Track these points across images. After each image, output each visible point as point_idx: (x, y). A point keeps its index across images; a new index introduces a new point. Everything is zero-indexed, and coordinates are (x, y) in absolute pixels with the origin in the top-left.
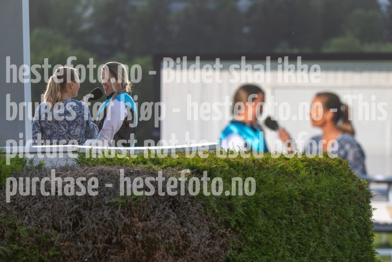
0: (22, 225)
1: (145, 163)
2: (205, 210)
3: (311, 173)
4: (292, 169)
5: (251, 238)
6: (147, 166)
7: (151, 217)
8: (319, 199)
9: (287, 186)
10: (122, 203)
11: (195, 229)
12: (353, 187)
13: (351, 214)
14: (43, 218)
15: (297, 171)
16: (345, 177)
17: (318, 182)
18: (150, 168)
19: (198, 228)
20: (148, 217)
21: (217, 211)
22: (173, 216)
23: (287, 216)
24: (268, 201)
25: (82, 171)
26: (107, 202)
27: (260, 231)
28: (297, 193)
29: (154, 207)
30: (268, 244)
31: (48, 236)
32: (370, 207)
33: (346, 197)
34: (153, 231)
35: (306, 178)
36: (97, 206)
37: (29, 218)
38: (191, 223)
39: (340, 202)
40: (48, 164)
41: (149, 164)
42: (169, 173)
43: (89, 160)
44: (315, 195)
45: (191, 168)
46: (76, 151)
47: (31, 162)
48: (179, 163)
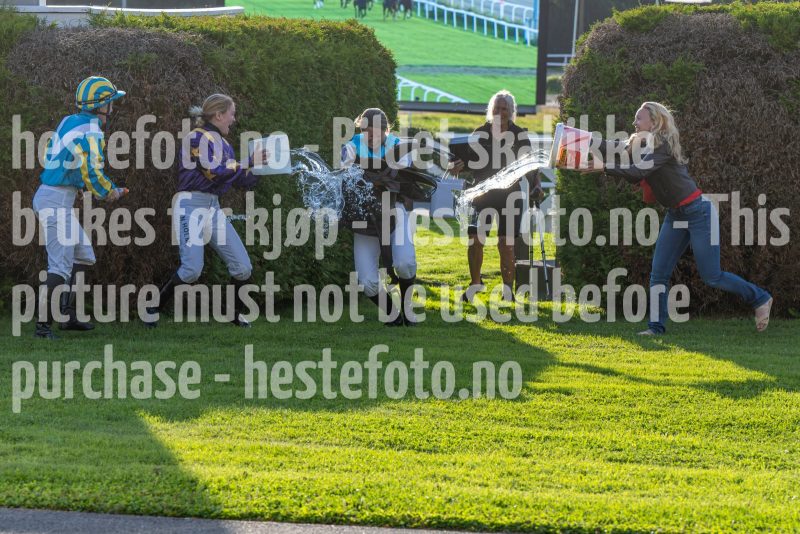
0: (32, 84)
1: (157, 25)
3: (330, 40)
4: (309, 36)
5: (262, 104)
6: (158, 29)
7: (161, 80)
8: (337, 67)
9: (303, 53)
10: (132, 66)
12: (376, 55)
13: (372, 83)
14: (53, 78)
15: (315, 38)
16: (369, 46)
17: (337, 50)
18: (161, 31)
20: (157, 79)
21: (228, 76)
22: (182, 79)
23: (302, 83)
24: (282, 68)
25: (93, 32)
26: (117, 64)
27: (273, 98)
28: (313, 60)
29: (164, 70)
30: (281, 111)
31: (57, 96)
32: (394, 78)
33: (368, 66)
34: (162, 93)
35: (324, 45)
36: (107, 67)
37: (39, 77)
38: (201, 87)
39: (361, 72)
40: (60, 24)
41: (161, 27)
42: (181, 37)
43: (102, 21)
44: (333, 63)
45: (204, 32)
46: (89, 12)
47: (44, 22)
48: (192, 27)
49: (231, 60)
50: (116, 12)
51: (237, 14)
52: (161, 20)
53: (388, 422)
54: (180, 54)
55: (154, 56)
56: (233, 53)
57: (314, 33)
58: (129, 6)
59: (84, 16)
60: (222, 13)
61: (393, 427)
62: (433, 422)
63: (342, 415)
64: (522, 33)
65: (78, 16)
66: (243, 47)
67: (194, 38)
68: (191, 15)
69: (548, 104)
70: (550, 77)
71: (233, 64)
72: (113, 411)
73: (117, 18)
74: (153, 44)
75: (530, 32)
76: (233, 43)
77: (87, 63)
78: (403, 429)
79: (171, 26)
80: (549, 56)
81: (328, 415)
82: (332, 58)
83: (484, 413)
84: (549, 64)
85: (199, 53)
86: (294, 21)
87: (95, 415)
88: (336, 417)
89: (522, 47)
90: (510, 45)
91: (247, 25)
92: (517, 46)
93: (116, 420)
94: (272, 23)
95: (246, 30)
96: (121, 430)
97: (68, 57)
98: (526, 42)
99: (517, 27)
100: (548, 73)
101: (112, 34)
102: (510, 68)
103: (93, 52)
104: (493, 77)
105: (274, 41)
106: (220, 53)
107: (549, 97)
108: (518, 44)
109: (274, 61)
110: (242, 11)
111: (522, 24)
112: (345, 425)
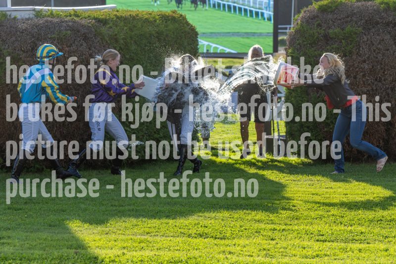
0: (4, 49)
1: (70, 16)
2: (102, 41)
3: (163, 21)
4: (151, 19)
5: (127, 56)
6: (71, 18)
7: (73, 45)
8: (167, 36)
9: (148, 29)
10: (57, 38)
11: (96, 51)
12: (187, 29)
13: (186, 44)
14: (16, 45)
15: (155, 20)
16: (183, 24)
17: (166, 26)
18: (73, 19)
19: (99, 51)
20: (71, 45)
21: (109, 42)
22: (85, 44)
23: (148, 45)
24: (137, 37)
25: (36, 20)
26: (49, 37)
27: (133, 53)
28: (154, 32)
29: (75, 40)
30: (137, 59)
31: (18, 55)
32: (197, 41)
33: (183, 35)
34: (74, 52)
35: (160, 24)
36: (44, 39)
37: (8, 46)
38: (95, 48)
39: (180, 38)
40: (19, 17)
41: (73, 17)
42: (83, 22)
43: (41, 15)
44: (165, 34)
45: (95, 19)
46: (34, 10)
47: (10, 16)
48: (89, 16)
49: (110, 33)
50: (48, 9)
51: (113, 9)
52: (72, 13)
53: (198, 224)
54: (83, 31)
55: (69, 32)
56: (111, 30)
57: (154, 18)
58: (55, 6)
59: (32, 12)
60: (105, 8)
61: (201, 226)
62: (223, 223)
63: (174, 220)
64: (262, 14)
65: (28, 12)
66: (116, 26)
67: (90, 22)
68: (88, 10)
69: (279, 52)
70: (280, 38)
71: (111, 35)
72: (52, 222)
73: (49, 13)
74: (68, 26)
75: (267, 14)
76: (111, 25)
77: (33, 37)
78: (207, 227)
79: (77, 16)
80: (280, 26)
81: (166, 221)
82: (164, 30)
83: (250, 217)
84: (280, 31)
85: (93, 30)
86: (143, 12)
87: (42, 224)
88: (171, 221)
89: (262, 21)
90: (256, 21)
91: (118, 15)
92: (260, 21)
93: (54, 226)
94: (132, 13)
95: (117, 17)
96: (56, 232)
97: (24, 34)
98: (264, 19)
99: (260, 11)
100: (279, 36)
101: (47, 21)
102: (257, 33)
103: (37, 31)
104: (248, 38)
105: (132, 23)
106: (104, 30)
107: (280, 48)
108: (260, 20)
109: (133, 33)
110: (115, 7)
111: (262, 9)
112: (176, 226)
